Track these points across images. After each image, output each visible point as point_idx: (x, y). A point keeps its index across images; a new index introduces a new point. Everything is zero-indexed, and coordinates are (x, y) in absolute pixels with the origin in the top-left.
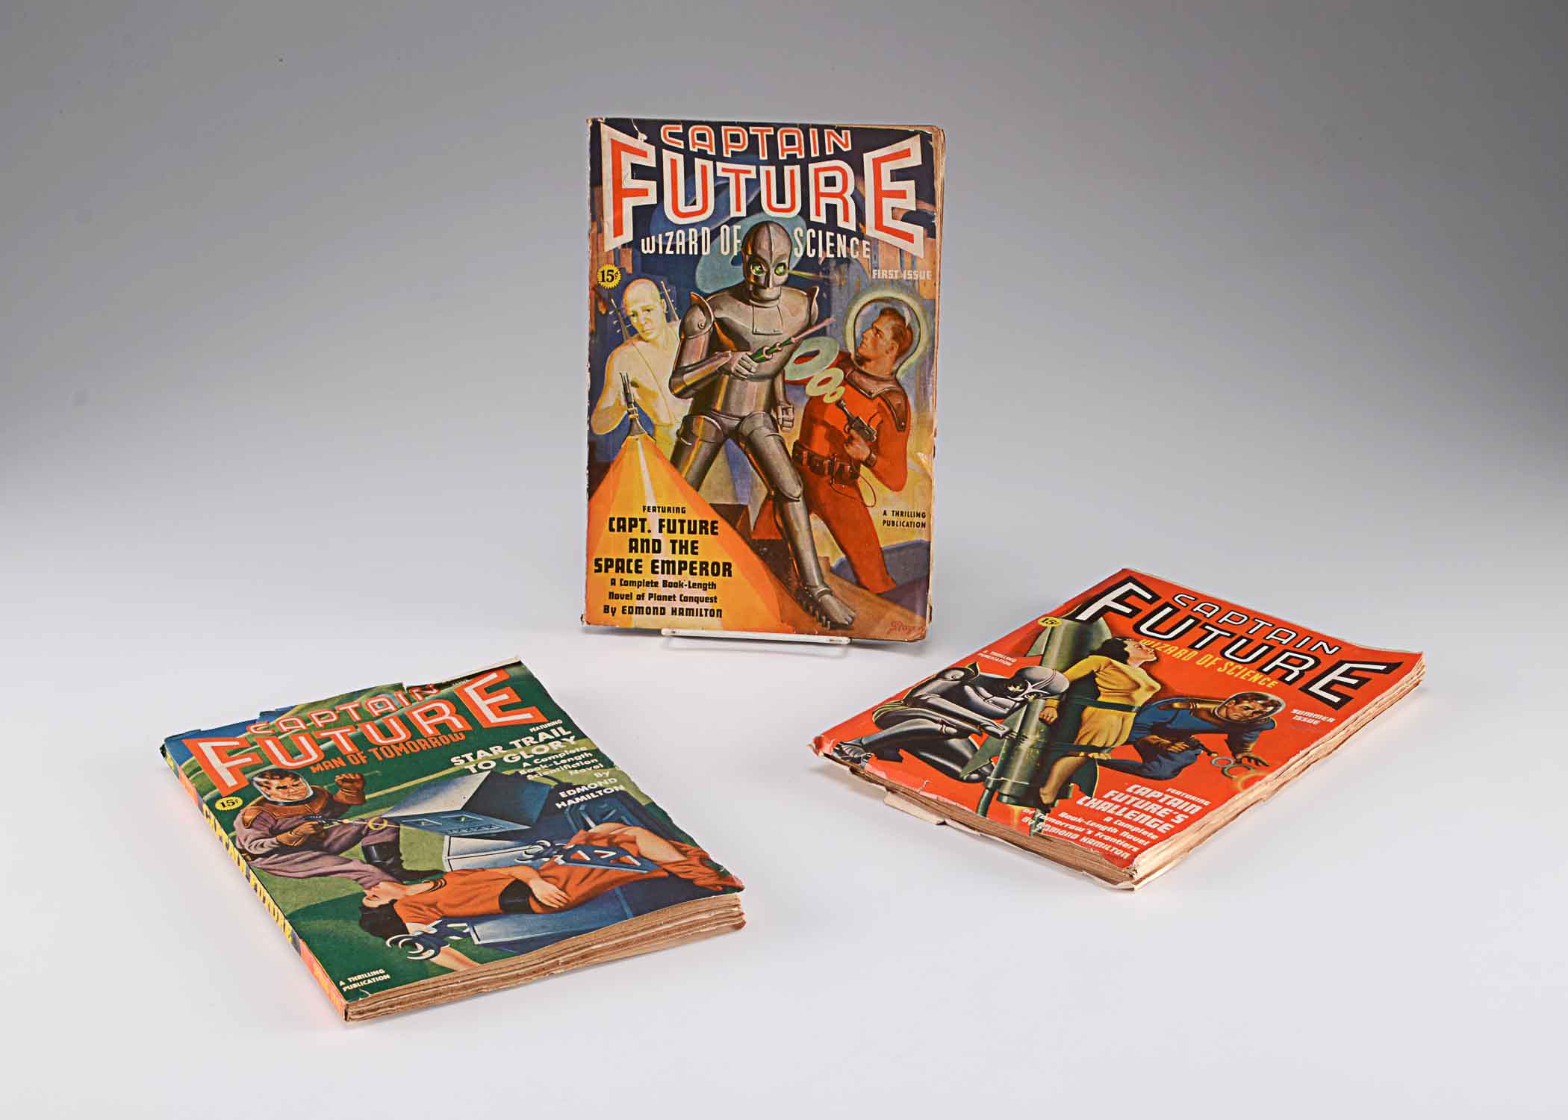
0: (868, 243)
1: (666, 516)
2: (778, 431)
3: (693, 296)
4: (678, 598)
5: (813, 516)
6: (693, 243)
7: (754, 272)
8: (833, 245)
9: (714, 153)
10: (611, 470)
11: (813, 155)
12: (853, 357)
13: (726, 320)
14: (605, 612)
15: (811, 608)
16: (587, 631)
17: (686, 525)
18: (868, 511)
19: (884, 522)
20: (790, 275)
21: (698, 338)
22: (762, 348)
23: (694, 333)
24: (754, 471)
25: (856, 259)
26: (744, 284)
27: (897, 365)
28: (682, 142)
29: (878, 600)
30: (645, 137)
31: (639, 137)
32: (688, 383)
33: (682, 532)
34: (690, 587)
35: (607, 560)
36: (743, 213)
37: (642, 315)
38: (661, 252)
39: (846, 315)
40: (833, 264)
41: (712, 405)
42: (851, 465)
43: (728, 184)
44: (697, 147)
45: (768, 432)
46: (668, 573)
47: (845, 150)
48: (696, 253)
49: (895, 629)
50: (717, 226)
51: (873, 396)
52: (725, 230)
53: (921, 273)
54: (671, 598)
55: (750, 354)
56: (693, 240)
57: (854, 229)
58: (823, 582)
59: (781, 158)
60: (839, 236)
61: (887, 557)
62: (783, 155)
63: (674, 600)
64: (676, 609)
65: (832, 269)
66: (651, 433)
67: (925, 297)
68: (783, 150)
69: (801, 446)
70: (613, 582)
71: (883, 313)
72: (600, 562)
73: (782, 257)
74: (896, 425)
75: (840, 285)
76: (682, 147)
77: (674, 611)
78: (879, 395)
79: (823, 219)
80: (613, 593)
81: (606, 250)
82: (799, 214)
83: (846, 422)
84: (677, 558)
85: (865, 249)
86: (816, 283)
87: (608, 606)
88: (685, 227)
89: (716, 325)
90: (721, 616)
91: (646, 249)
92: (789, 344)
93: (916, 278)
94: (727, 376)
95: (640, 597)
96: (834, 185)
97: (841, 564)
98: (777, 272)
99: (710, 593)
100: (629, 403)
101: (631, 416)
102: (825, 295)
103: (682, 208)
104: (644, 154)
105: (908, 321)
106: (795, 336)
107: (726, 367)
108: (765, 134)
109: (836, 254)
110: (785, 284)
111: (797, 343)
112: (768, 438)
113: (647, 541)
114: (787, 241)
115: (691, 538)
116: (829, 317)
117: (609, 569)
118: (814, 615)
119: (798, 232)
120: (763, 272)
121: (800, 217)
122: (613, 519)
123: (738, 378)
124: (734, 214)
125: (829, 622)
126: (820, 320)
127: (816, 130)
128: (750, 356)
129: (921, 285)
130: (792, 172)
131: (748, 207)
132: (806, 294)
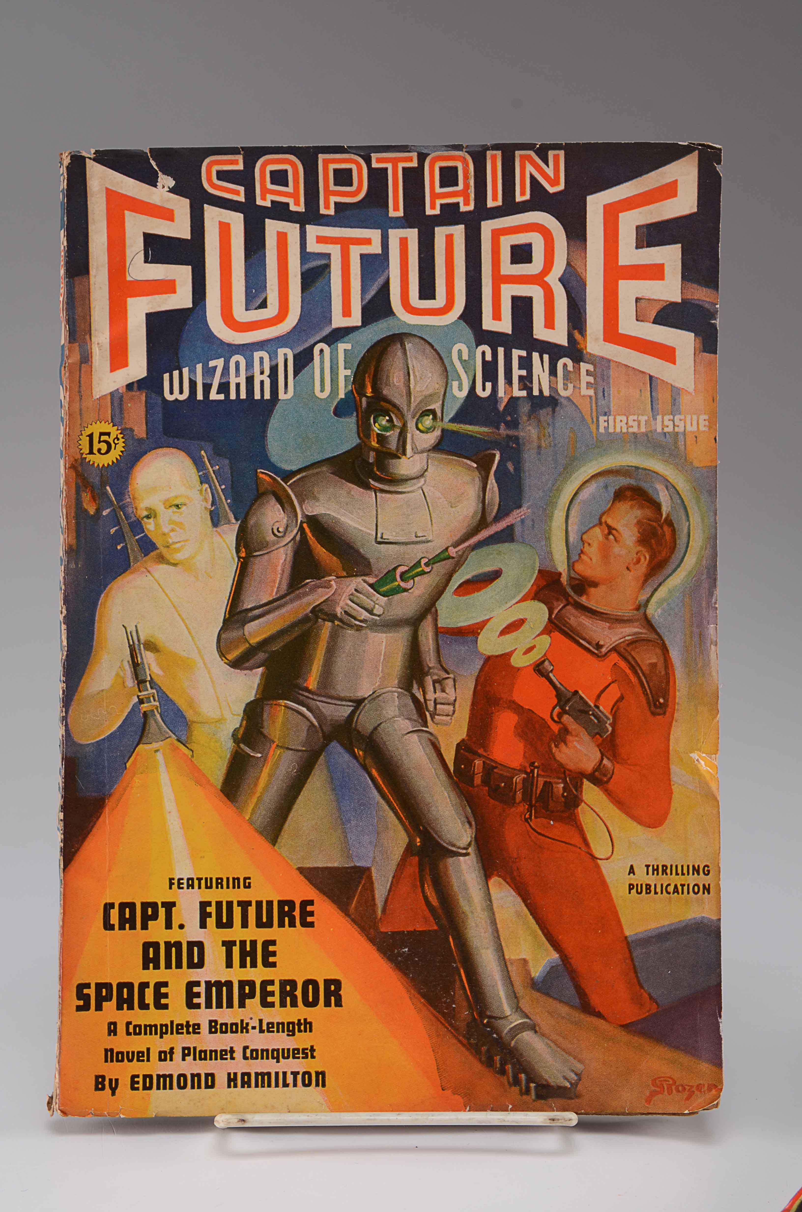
0: (591, 367)
1: (214, 895)
2: (425, 724)
3: (261, 476)
4: (238, 1054)
5: (494, 881)
6: (262, 377)
7: (376, 429)
8: (524, 373)
9: (301, 208)
10: (107, 810)
11: (490, 203)
12: (564, 579)
13: (323, 520)
14: (97, 1089)
15: (498, 1058)
16: (59, 1129)
17: (252, 911)
18: (598, 867)
19: (631, 887)
20: (443, 431)
21: (272, 555)
22: (395, 569)
23: (264, 545)
24: (382, 801)
25: (568, 398)
26: (356, 452)
27: (648, 590)
28: (242, 189)
29: (623, 1036)
30: (171, 182)
31: (159, 184)
32: (254, 641)
33: (245, 925)
34: (261, 1031)
35: (99, 986)
36: (356, 319)
37: (165, 515)
38: (200, 396)
39: (549, 504)
40: (525, 408)
41: (300, 681)
42: (565, 782)
43: (328, 266)
44: (270, 197)
45: (405, 725)
46: (219, 1006)
47: (551, 190)
48: (267, 396)
49: (661, 1092)
50: (307, 345)
51: (604, 650)
52: (322, 351)
53: (688, 418)
54: (227, 1054)
55: (371, 580)
56: (262, 373)
57: (563, 341)
58: (518, 1008)
59: (429, 212)
60: (536, 356)
61: (638, 952)
62: (433, 207)
63: (232, 1058)
64: (235, 1074)
65: (525, 418)
66: (183, 738)
67: (696, 464)
68: (435, 196)
69: (469, 750)
70: (112, 1029)
71: (619, 495)
72: (86, 991)
73: (430, 397)
74: (649, 703)
75: (539, 447)
76: (242, 198)
77: (232, 1080)
78: (614, 649)
79: (505, 326)
80: (112, 1050)
81: (97, 395)
82: (462, 317)
83: (555, 701)
84: (236, 975)
85: (585, 379)
86: (496, 444)
87: (103, 1077)
88: (247, 349)
89: (307, 530)
90: (324, 1085)
91: (171, 392)
92: (445, 559)
93: (681, 429)
94: (329, 624)
95: (165, 1056)
96: (529, 260)
97: (552, 973)
98: (420, 426)
99: (301, 1040)
100: (140, 682)
101: (144, 707)
102: (510, 467)
103: (240, 313)
104: (168, 215)
105: (665, 510)
106: (456, 545)
107: (324, 607)
108: (401, 165)
109: (530, 390)
110: (437, 448)
111: (461, 556)
112: (406, 737)
113: (178, 945)
114: (438, 367)
115: (261, 935)
116: (520, 507)
117: (104, 1004)
118: (503, 1072)
119: (460, 352)
120: (393, 426)
121: (461, 321)
122: (112, 905)
123: (351, 626)
124: (338, 321)
125: (532, 1085)
126: (503, 512)
127: (499, 153)
128: (371, 586)
129: (690, 440)
130: (449, 239)
131: (365, 310)
132: (475, 465)
